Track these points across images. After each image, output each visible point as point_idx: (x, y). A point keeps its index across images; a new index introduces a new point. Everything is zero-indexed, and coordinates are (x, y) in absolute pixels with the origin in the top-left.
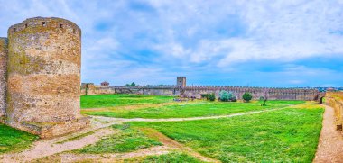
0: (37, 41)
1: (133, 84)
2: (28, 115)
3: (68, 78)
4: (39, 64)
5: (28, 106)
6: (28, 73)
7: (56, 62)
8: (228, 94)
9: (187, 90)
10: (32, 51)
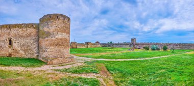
0: (48, 25)
1: (111, 42)
2: (44, 55)
3: (61, 39)
4: (48, 34)
5: (44, 51)
6: (44, 38)
7: (55, 33)
8: (155, 47)
9: (136, 44)
10: (46, 29)
